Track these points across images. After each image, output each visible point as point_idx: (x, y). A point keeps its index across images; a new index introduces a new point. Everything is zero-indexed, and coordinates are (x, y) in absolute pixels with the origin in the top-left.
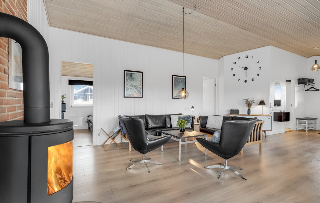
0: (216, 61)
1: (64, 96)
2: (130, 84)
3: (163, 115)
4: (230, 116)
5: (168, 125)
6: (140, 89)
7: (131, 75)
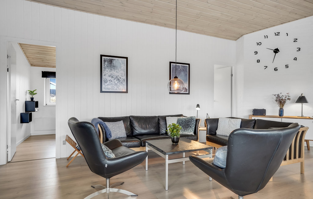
0: (233, 43)
1: (35, 92)
2: (109, 74)
3: (156, 117)
4: (253, 118)
5: (163, 131)
6: (124, 80)
7: (111, 61)
